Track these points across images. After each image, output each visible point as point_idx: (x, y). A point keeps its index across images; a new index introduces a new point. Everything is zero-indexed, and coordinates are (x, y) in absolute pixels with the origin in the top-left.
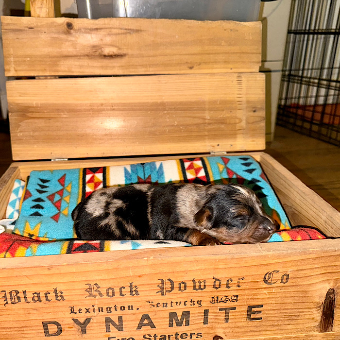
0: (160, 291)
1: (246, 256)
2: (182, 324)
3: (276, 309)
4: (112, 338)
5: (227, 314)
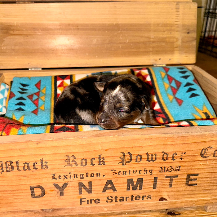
0: (122, 162)
1: (189, 135)
2: (137, 188)
3: (208, 177)
4: (83, 199)
5: (171, 181)
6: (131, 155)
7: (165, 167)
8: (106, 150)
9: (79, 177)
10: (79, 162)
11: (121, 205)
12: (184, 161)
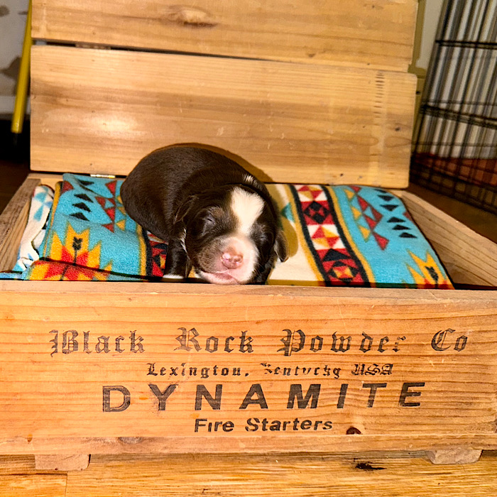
0: (284, 349)
1: (414, 303)
2: (307, 404)
3: (442, 391)
4: (202, 420)
5: (372, 394)
6: (303, 336)
7: (363, 365)
8: (258, 323)
9: (199, 373)
10: (202, 342)
11: (272, 437)
12: (401, 355)
